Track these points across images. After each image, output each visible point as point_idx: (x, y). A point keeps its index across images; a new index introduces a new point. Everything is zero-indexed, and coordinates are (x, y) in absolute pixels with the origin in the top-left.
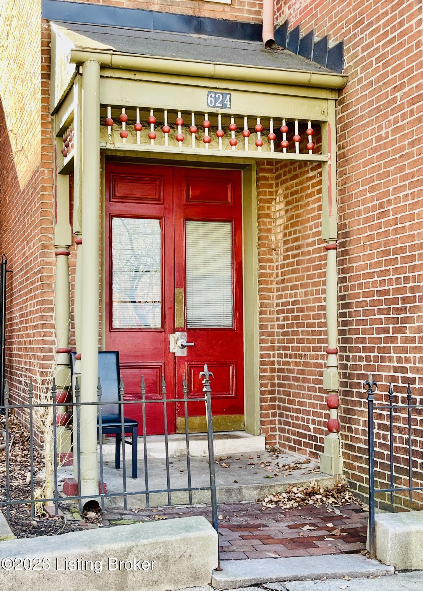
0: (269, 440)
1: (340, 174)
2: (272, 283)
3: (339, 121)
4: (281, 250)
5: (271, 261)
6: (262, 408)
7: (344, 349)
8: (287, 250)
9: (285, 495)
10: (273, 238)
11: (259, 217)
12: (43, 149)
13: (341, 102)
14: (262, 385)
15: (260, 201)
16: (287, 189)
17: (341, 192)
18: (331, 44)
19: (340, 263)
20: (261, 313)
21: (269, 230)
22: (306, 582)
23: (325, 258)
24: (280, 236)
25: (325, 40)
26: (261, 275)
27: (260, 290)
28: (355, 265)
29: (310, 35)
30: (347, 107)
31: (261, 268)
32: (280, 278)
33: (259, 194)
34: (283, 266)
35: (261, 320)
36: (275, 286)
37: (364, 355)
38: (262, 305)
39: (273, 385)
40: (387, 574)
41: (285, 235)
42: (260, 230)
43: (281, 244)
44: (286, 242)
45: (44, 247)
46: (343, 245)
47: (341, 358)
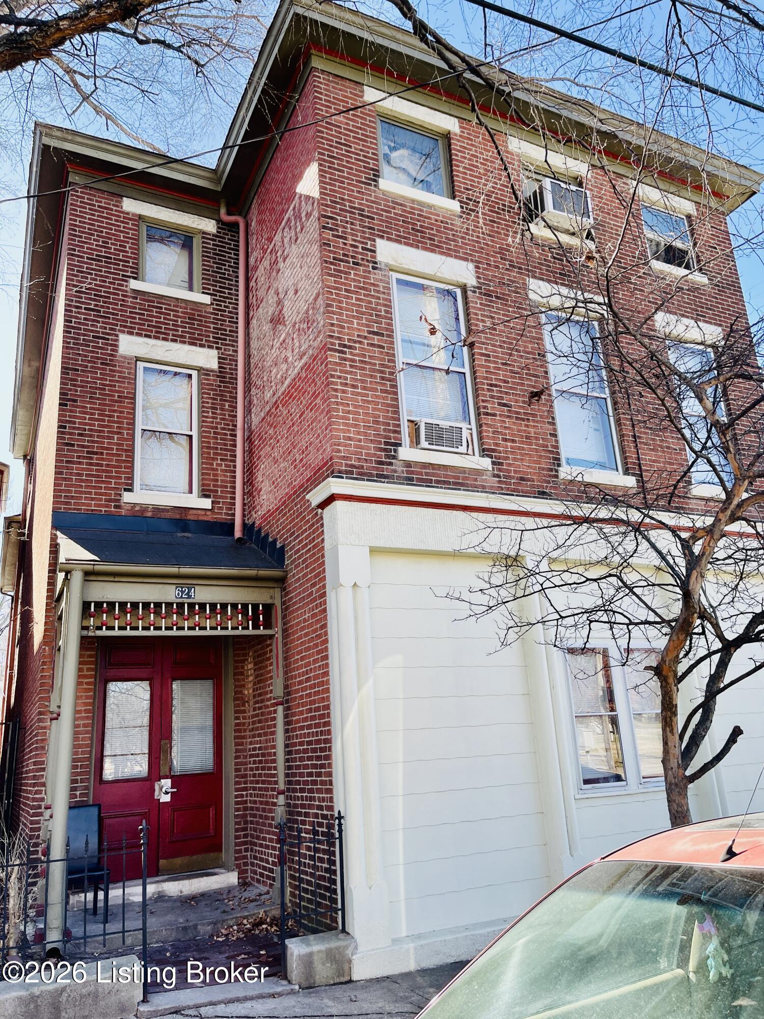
0: (242, 874)
1: (285, 644)
2: (245, 731)
3: (283, 603)
4: (251, 703)
5: (244, 712)
6: (236, 845)
7: (288, 790)
8: (256, 703)
9: (235, 927)
10: (246, 692)
11: (235, 674)
12: (45, 630)
13: (285, 589)
14: (236, 823)
15: (236, 661)
16: (255, 652)
17: (286, 659)
18: (278, 545)
19: (286, 716)
20: (237, 757)
21: (243, 686)
22: (219, 1006)
23: (275, 712)
24: (251, 691)
25: (275, 541)
26: (237, 724)
27: (236, 737)
28: (294, 719)
29: (267, 535)
30: (287, 594)
31: (237, 718)
32: (251, 727)
33: (235, 655)
34: (253, 716)
35: (236, 764)
36: (248, 733)
37: (300, 795)
38: (237, 751)
39: (246, 822)
40: (292, 992)
41: (254, 691)
42: (236, 686)
43: (251, 698)
44: (254, 696)
45: (40, 713)
46: (287, 701)
47: (287, 798)
